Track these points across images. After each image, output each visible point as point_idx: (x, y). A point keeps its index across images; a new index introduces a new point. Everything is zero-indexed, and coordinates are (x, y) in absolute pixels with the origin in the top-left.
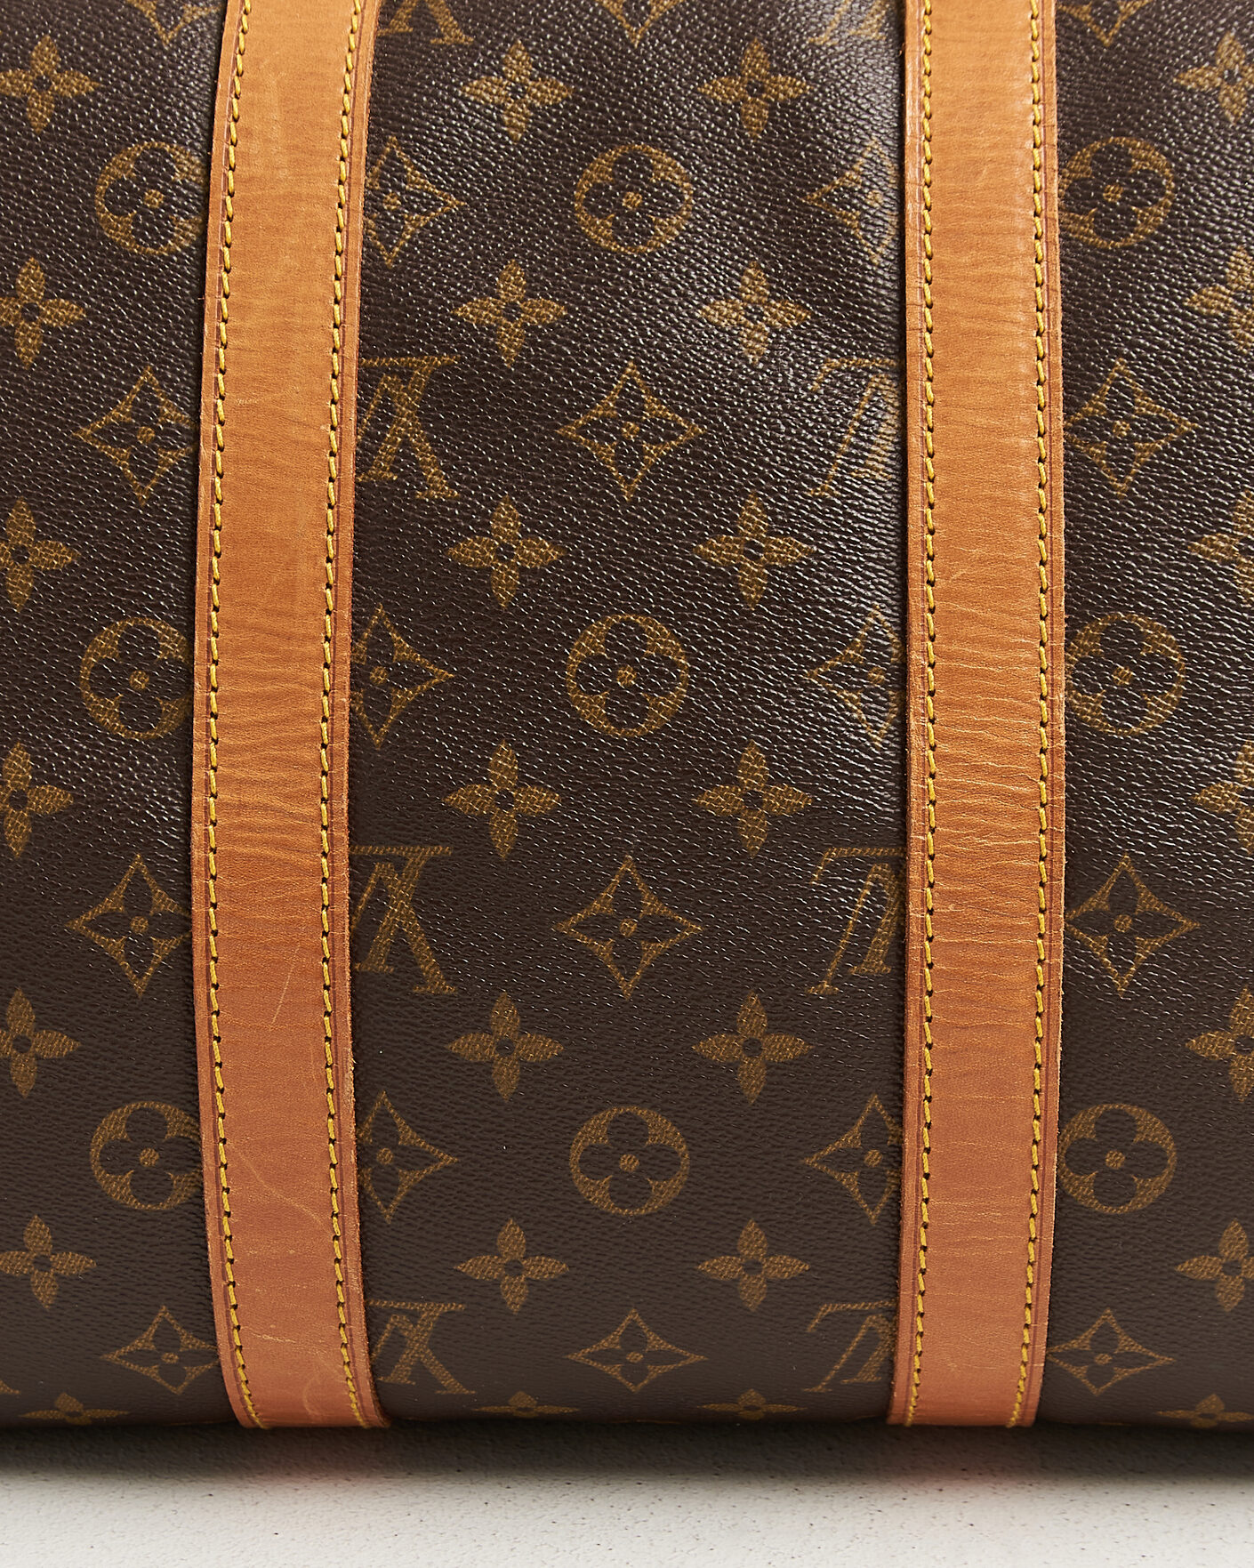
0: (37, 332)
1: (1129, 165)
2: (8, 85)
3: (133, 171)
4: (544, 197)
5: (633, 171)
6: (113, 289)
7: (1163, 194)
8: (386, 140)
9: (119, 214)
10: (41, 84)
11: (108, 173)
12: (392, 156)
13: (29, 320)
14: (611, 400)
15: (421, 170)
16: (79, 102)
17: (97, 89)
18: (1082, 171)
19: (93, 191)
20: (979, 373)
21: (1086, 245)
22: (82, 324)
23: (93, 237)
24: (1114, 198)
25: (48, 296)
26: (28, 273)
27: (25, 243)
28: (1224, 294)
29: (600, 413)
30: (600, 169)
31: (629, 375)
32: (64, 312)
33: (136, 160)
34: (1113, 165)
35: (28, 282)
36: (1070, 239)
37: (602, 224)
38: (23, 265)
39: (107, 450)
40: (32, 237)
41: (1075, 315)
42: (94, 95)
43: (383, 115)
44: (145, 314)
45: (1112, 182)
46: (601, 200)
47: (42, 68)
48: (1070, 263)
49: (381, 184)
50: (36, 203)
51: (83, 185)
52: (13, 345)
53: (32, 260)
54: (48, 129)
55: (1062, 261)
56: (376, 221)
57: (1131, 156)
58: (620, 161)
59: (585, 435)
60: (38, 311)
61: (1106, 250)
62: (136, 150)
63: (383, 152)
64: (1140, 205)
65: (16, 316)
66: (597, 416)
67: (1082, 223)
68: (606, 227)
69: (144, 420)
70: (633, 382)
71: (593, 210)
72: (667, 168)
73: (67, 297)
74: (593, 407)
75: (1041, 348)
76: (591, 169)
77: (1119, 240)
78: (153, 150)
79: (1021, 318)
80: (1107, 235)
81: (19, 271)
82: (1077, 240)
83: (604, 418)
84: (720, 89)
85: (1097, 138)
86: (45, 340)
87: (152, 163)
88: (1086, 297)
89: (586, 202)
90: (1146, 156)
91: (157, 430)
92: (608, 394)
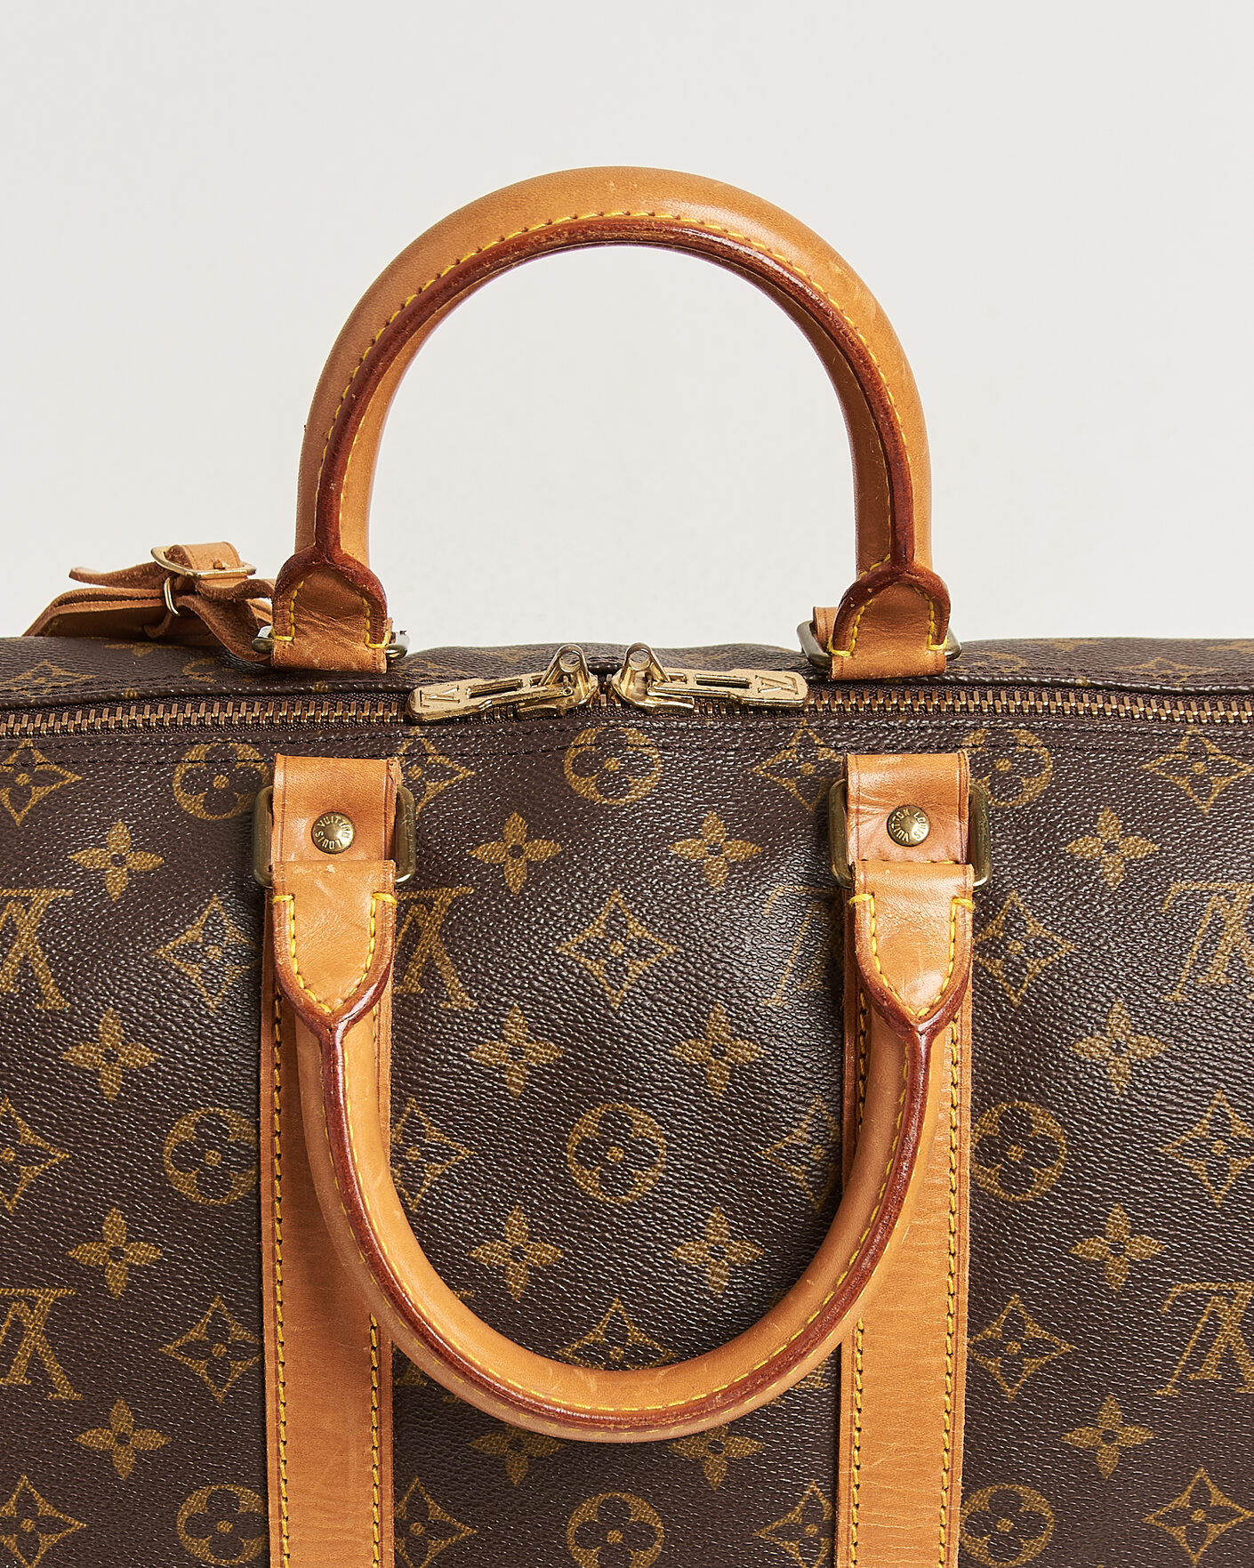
0: (123, 1270)
1: (1030, 1129)
2: (81, 1057)
3: (194, 1134)
4: (541, 1148)
5: (615, 1126)
6: (183, 1232)
7: (1056, 1158)
8: (406, 1101)
9: (185, 1171)
10: (110, 1056)
11: (173, 1135)
12: (412, 1115)
13: (115, 1260)
14: (601, 1329)
15: (437, 1126)
16: (142, 1072)
17: (157, 1060)
18: (990, 1129)
19: (161, 1151)
20: (901, 1308)
21: (991, 1195)
22: (159, 1262)
23: (164, 1189)
24: (1017, 1157)
25: (130, 1240)
26: (112, 1221)
27: (106, 1195)
28: (1103, 1243)
29: (592, 1338)
30: (588, 1125)
31: (615, 1309)
32: (143, 1253)
33: (196, 1125)
34: (1015, 1127)
35: (112, 1229)
36: (979, 1188)
37: (591, 1175)
38: (106, 1214)
39: (187, 1361)
40: (112, 1190)
41: (980, 1256)
42: (155, 1066)
43: (403, 1078)
44: (209, 1252)
45: (1014, 1143)
46: (591, 1152)
47: (109, 1041)
48: (978, 1210)
49: (404, 1140)
50: (113, 1161)
51: (152, 1146)
52: (104, 1280)
53: (114, 1210)
54: (118, 1097)
55: (972, 1207)
56: (401, 1170)
57: (1031, 1121)
58: (605, 1118)
59: (579, 1356)
60: (123, 1253)
61: (1007, 1202)
62: (195, 1116)
63: (404, 1111)
64: (1038, 1166)
65: (105, 1258)
66: (589, 1341)
67: (989, 1175)
68: (594, 1178)
69: (215, 1339)
70: (618, 1314)
71: (582, 1162)
72: (644, 1125)
73: (145, 1240)
74: (586, 1334)
75: (952, 1287)
76: (580, 1124)
77: (1018, 1195)
78: (209, 1115)
79: (936, 1262)
80: (1008, 1189)
81: (104, 1220)
82: (984, 1190)
83: (595, 1343)
84: (688, 1051)
85: (1003, 1099)
86: (130, 1276)
87: (209, 1126)
88: (990, 1241)
89: (576, 1154)
90: (1045, 1123)
91: (228, 1347)
92: (598, 1324)
